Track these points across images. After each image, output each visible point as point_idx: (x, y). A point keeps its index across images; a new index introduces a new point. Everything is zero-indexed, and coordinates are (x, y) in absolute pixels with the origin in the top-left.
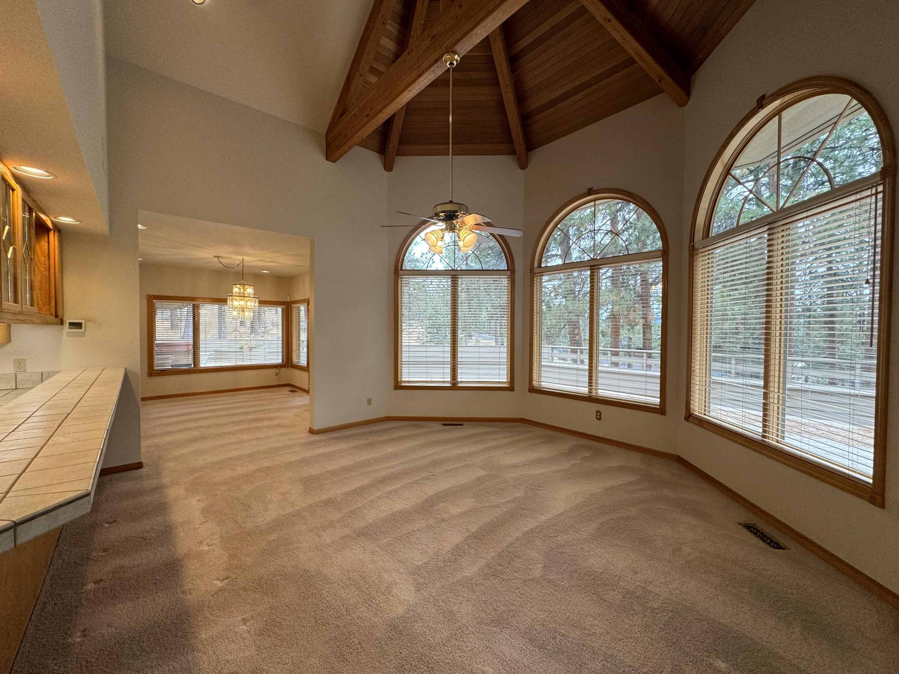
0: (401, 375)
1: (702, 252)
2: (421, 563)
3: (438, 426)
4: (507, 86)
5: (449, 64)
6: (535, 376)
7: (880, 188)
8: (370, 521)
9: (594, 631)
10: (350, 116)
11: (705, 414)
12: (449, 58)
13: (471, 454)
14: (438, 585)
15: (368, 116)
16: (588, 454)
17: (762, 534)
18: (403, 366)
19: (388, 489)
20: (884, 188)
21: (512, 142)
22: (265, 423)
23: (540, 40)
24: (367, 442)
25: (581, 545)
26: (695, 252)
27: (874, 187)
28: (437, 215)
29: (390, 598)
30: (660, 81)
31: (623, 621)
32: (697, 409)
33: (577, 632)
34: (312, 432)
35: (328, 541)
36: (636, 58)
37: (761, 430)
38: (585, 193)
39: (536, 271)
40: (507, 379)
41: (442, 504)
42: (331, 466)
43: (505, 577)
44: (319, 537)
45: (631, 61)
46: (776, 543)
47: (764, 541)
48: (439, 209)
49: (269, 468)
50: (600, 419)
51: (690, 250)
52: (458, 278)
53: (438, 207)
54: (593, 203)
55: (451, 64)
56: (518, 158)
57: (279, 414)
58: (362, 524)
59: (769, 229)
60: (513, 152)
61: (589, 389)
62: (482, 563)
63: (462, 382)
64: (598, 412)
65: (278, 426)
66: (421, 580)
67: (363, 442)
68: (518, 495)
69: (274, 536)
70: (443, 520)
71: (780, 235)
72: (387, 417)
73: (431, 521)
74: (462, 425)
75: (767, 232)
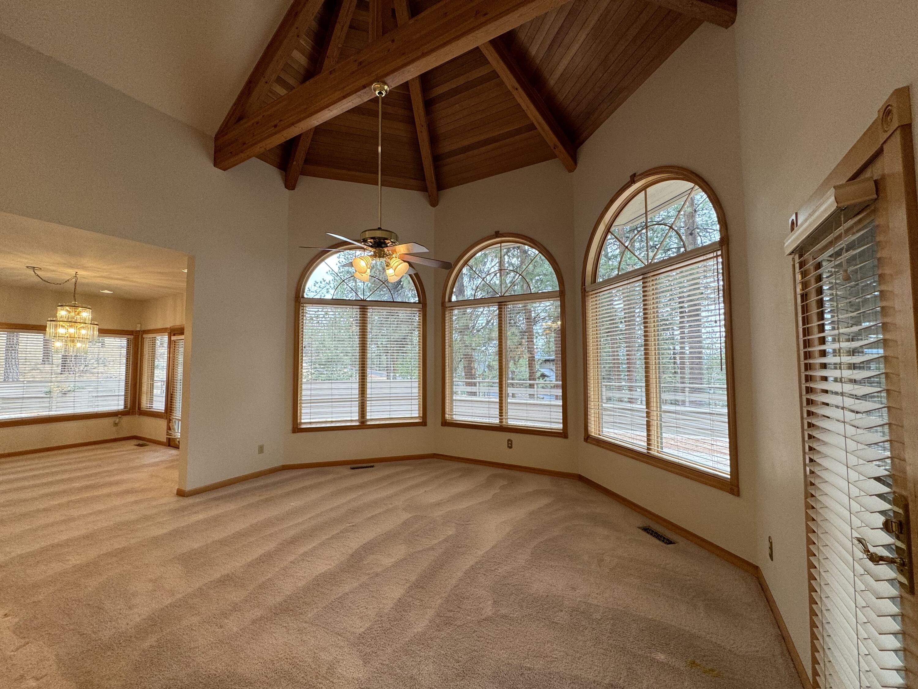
0: (301, 416)
1: (592, 295)
2: (362, 630)
3: (345, 471)
4: (422, 126)
5: (379, 93)
6: (447, 410)
7: (719, 253)
8: (288, 593)
9: (555, 656)
10: (250, 124)
11: (599, 435)
12: (378, 87)
13: (390, 497)
14: (389, 650)
15: (275, 126)
16: (505, 483)
17: (656, 533)
18: (303, 405)
19: (302, 550)
20: (722, 252)
21: (424, 180)
22: (106, 491)
23: (455, 92)
24: (261, 498)
25: (522, 573)
26: (586, 294)
27: (715, 251)
28: (365, 241)
29: (334, 681)
30: (555, 148)
31: (577, 639)
32: (593, 430)
33: (541, 662)
34: (181, 494)
35: (235, 629)
36: (537, 126)
37: (646, 444)
38: (493, 235)
39: (448, 305)
40: (419, 413)
41: (371, 557)
42: (218, 534)
43: (458, 623)
44: (221, 627)
45: (532, 127)
46: (668, 540)
47: (660, 540)
48: (368, 235)
49: (123, 550)
50: (511, 447)
51: (582, 292)
52: (367, 309)
53: (367, 232)
54: (499, 245)
55: (380, 93)
56: (429, 196)
57: (125, 476)
58: (279, 599)
59: (643, 279)
60: (424, 189)
61: (500, 419)
62: (430, 613)
63: (371, 420)
64: (509, 440)
65: (127, 492)
66: (368, 650)
67: (256, 499)
68: (450, 533)
69: (151, 640)
70: (377, 575)
71: (651, 284)
72: (283, 466)
73: (364, 579)
74: (372, 467)
75: (642, 281)
